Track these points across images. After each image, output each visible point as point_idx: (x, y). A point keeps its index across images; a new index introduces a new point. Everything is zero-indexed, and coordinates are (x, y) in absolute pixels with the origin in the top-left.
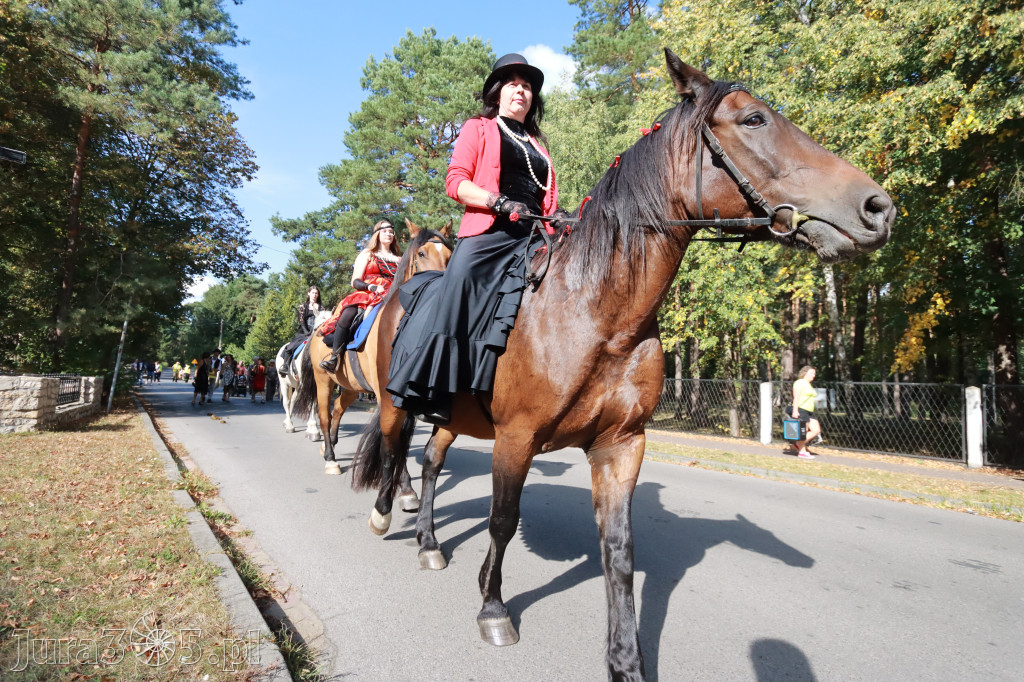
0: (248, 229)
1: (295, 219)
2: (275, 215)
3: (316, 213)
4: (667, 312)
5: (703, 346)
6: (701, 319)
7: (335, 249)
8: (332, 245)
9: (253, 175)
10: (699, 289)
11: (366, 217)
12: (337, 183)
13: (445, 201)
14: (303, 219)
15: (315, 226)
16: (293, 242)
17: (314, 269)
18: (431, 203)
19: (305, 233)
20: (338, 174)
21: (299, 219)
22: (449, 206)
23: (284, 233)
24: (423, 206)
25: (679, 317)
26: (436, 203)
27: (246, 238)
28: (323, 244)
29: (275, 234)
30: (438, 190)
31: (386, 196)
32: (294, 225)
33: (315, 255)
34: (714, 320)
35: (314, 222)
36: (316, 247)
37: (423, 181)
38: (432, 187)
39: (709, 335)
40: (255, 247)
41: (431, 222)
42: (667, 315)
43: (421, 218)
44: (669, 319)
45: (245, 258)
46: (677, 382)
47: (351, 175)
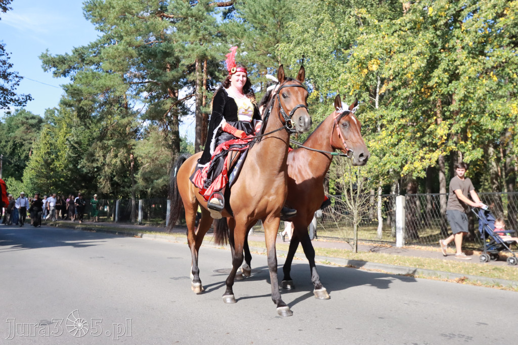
0: (10, 61)
1: (63, 54)
2: (45, 52)
3: (83, 47)
4: (429, 126)
5: (468, 159)
6: (464, 131)
7: (102, 81)
8: (99, 77)
9: (8, 6)
10: (460, 100)
11: (130, 49)
12: (101, 17)
13: (205, 29)
14: (71, 54)
15: (83, 60)
16: (63, 78)
17: (83, 102)
18: (193, 32)
19: (74, 68)
20: (102, 8)
21: (66, 54)
22: (210, 34)
23: (53, 69)
24: (185, 35)
25: (442, 130)
26: (197, 32)
27: (9, 71)
28: (90, 78)
29: (45, 70)
30: (199, 18)
31: (148, 27)
32: (62, 60)
33: (83, 88)
34: (477, 131)
35: (81, 56)
36: (84, 81)
37: (184, 11)
38: (192, 16)
39: (474, 148)
40: (17, 79)
41: (193, 50)
42: (429, 130)
43: (183, 47)
44: (431, 133)
45: (7, 90)
46: (441, 196)
47: (114, 8)
